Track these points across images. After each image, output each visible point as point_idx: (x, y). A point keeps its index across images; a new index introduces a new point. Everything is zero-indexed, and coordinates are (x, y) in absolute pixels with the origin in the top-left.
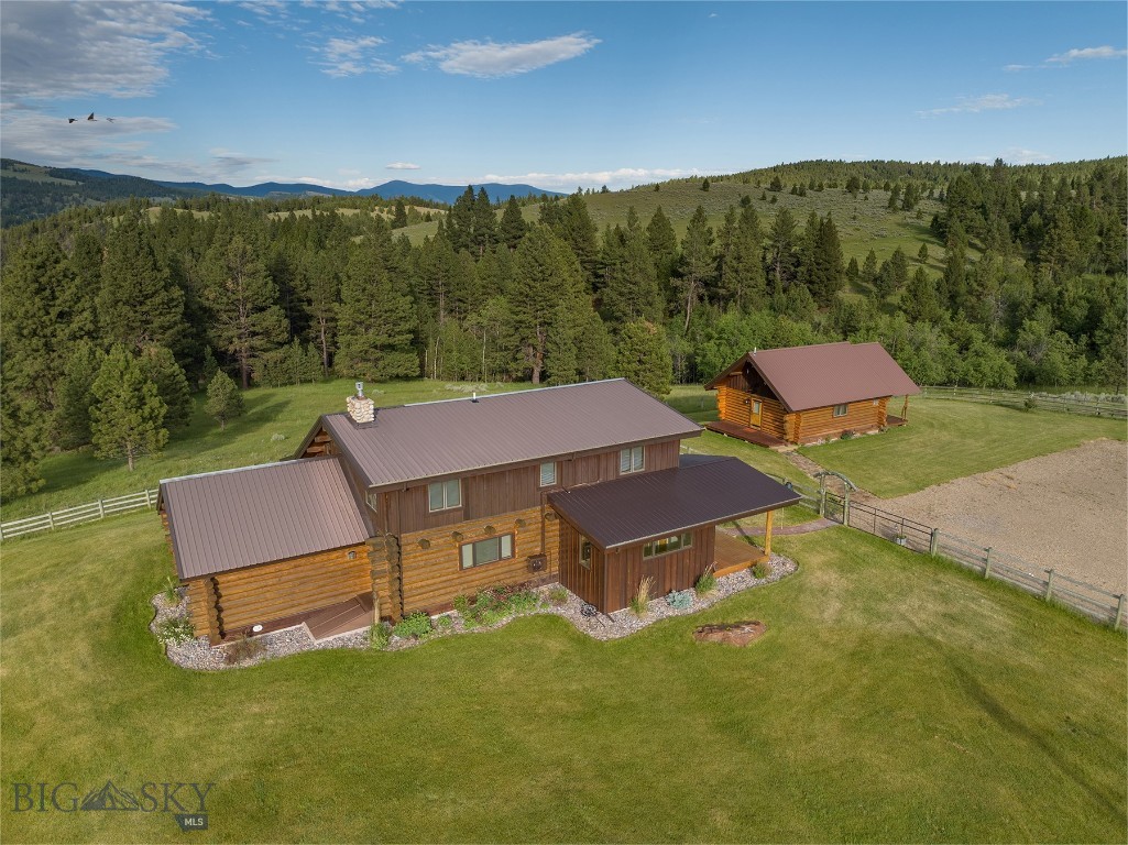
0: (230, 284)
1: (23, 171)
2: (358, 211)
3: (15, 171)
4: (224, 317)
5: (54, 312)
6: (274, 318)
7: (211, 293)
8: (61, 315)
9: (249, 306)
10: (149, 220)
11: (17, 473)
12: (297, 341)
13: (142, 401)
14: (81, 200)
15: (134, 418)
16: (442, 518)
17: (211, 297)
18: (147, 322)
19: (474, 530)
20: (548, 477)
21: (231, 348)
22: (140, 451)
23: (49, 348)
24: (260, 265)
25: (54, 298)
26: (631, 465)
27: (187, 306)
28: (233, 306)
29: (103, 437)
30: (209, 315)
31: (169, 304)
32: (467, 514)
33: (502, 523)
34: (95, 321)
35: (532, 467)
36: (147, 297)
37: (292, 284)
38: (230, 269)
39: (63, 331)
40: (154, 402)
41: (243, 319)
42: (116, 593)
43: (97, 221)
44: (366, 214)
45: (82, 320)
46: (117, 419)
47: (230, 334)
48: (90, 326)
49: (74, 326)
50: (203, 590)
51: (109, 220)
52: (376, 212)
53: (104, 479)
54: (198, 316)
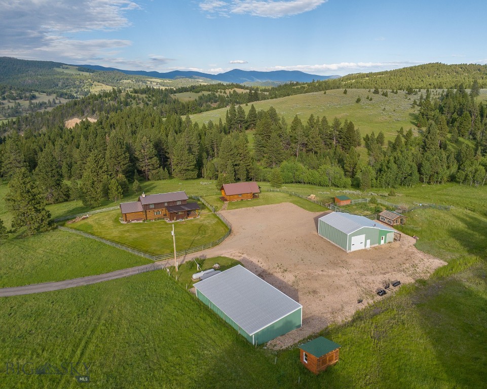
0: (142, 151)
1: (67, 68)
2: (210, 92)
3: (63, 68)
4: (141, 160)
5: (99, 166)
6: (155, 160)
7: (137, 153)
8: (100, 167)
9: (148, 157)
10: (120, 99)
11: (96, 203)
12: (161, 167)
13: (118, 189)
14: (92, 82)
15: (117, 193)
16: (151, 209)
17: (138, 154)
18: (119, 163)
19: (156, 210)
20: (166, 204)
21: (143, 169)
22: (117, 199)
23: (98, 175)
24: (151, 145)
25: (99, 163)
26: (178, 203)
27: (130, 157)
28: (144, 157)
29: (111, 196)
30: (137, 159)
31: (125, 158)
32: (155, 208)
33: (160, 210)
34: (107, 169)
35: (164, 203)
36: (119, 156)
37: (163, 147)
38: (142, 146)
39: (101, 171)
40: (120, 190)
41: (146, 161)
42: (115, 217)
43: (100, 100)
44: (214, 94)
45: (105, 168)
46: (113, 192)
47: (143, 165)
48: (106, 170)
49: (103, 170)
50: (124, 215)
51: (104, 99)
52: (219, 93)
53: (111, 204)
54: (133, 160)
